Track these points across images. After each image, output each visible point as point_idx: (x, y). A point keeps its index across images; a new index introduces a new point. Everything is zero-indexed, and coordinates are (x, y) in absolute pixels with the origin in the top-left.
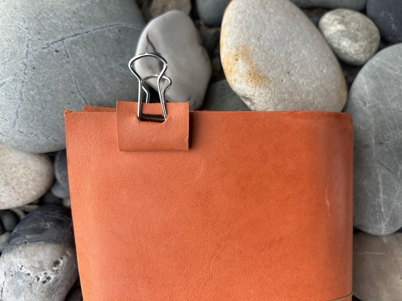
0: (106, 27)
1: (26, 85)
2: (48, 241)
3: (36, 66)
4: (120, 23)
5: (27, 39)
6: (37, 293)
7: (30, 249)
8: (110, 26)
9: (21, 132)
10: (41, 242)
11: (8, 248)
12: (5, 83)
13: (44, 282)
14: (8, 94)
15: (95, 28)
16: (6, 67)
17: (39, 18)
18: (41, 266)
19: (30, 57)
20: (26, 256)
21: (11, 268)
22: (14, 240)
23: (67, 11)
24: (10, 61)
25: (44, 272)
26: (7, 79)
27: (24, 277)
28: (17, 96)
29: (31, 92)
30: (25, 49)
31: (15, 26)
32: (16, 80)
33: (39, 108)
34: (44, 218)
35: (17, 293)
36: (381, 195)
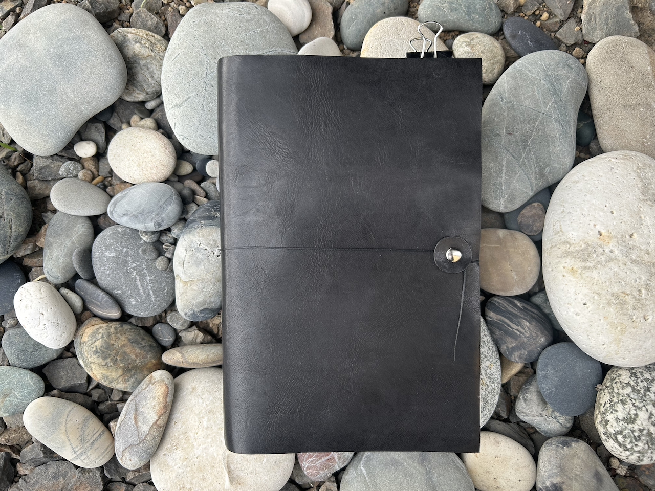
0: (266, 53)
1: (207, 99)
3: (214, 85)
4: (277, 49)
5: (206, 63)
6: (213, 264)
7: (206, 231)
8: (269, 52)
9: (202, 136)
10: (213, 227)
11: (187, 231)
12: (190, 97)
13: (218, 256)
14: (193, 106)
16: (191, 85)
17: (214, 46)
19: (209, 77)
20: (203, 236)
21: (191, 244)
22: (192, 224)
23: (235, 40)
24: (194, 81)
25: (218, 248)
26: (192, 95)
27: (202, 251)
28: (200, 108)
29: (210, 104)
30: (205, 71)
31: (195, 53)
32: (199, 95)
34: (214, 208)
35: (198, 263)
36: (504, 176)
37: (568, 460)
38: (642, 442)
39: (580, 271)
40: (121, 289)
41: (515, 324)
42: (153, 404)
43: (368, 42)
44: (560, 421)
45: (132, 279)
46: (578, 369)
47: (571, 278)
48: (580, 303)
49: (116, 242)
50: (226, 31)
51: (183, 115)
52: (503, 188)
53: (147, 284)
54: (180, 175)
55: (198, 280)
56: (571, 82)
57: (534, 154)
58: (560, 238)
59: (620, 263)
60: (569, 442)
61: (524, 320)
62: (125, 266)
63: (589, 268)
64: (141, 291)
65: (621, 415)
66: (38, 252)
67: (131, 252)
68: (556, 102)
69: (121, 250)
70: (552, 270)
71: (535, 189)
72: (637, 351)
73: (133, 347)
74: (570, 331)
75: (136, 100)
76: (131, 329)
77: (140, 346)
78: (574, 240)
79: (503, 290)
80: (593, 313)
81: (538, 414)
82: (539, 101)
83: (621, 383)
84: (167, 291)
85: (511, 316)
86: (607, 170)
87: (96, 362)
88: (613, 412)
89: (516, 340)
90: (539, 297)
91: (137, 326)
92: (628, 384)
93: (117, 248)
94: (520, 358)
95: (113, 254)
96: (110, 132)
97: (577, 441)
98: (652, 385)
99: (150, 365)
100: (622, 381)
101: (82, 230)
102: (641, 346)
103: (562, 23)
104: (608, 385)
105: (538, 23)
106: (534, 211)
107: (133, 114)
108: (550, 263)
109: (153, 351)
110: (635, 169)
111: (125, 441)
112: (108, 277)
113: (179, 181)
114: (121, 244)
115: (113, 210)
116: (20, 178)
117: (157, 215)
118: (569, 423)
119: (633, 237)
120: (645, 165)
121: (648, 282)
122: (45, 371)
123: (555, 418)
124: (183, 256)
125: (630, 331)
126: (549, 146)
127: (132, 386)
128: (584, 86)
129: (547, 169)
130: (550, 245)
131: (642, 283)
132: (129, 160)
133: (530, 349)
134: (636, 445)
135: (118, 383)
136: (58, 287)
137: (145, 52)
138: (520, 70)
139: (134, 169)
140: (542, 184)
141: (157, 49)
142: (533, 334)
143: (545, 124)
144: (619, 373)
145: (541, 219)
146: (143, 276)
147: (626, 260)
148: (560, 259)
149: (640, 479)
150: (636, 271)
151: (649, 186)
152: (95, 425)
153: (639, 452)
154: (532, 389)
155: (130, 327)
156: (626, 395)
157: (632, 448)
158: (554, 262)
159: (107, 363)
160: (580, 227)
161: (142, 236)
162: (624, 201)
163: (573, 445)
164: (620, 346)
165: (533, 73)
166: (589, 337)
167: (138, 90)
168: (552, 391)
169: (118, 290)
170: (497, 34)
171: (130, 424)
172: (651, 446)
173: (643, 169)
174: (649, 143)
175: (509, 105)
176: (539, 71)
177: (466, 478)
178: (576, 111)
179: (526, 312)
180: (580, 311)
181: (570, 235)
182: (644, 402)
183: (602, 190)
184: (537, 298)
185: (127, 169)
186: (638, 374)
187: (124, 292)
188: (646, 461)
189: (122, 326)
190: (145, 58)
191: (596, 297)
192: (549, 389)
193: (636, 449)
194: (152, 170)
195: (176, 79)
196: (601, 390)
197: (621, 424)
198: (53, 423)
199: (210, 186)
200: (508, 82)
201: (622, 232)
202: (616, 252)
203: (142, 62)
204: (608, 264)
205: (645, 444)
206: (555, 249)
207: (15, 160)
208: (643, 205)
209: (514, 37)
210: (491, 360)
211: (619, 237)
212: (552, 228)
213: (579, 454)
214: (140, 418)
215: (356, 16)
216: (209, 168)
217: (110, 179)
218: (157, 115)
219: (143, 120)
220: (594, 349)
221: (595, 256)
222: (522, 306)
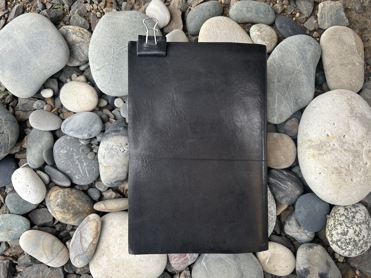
1: (114, 66)
2: (122, 135)
3: (118, 58)
5: (113, 46)
6: (121, 156)
7: (115, 138)
9: (112, 86)
10: (119, 136)
11: (105, 139)
13: (123, 152)
14: (107, 70)
16: (105, 58)
17: (117, 36)
18: (121, 145)
19: (115, 54)
20: (114, 141)
21: (108, 146)
22: (107, 135)
23: (129, 33)
24: (107, 56)
25: (123, 148)
26: (106, 64)
27: (114, 149)
28: (110, 71)
29: (116, 69)
30: (113, 50)
31: (107, 40)
32: (110, 64)
33: (120, 76)
34: (119, 126)
35: (112, 157)
36: (276, 104)
37: (312, 256)
38: (351, 245)
39: (317, 156)
40: (70, 170)
41: (283, 184)
42: (90, 232)
43: (202, 32)
44: (308, 235)
45: (76, 165)
46: (317, 207)
47: (313, 160)
48: (317, 173)
49: (66, 145)
50: (123, 28)
51: (101, 75)
52: (276, 111)
53: (84, 167)
54: (100, 107)
55: (113, 166)
56: (312, 53)
57: (293, 92)
58: (307, 138)
59: (338, 151)
60: (312, 246)
61: (288, 182)
62: (72, 158)
63: (322, 154)
64: (81, 171)
65: (340, 231)
66: (23, 150)
67: (75, 150)
68: (304, 64)
69: (69, 149)
70: (303, 155)
71: (293, 111)
72: (348, 198)
73: (78, 202)
74: (313, 188)
75: (75, 65)
76: (76, 192)
77: (81, 201)
78: (314, 139)
79: (277, 166)
80: (324, 178)
81: (296, 231)
82: (295, 63)
83: (340, 214)
84: (95, 171)
85: (281, 180)
86: (331, 101)
87: (58, 211)
88: (336, 230)
89: (284, 192)
90: (296, 169)
91: (79, 190)
92: (343, 215)
93: (67, 148)
94: (286, 202)
95: (65, 152)
96: (61, 84)
97: (317, 245)
98: (356, 215)
99: (87, 211)
100: (340, 213)
101: (47, 138)
102: (350, 195)
103: (307, 19)
104: (333, 215)
105: (294, 19)
106: (293, 123)
107: (73, 73)
108: (301, 152)
109: (89, 203)
110: (346, 100)
111: (76, 253)
112: (63, 164)
113: (99, 110)
114: (69, 146)
115: (65, 127)
116: (11, 110)
117: (89, 130)
118: (313, 235)
119: (345, 137)
120: (351, 97)
121: (353, 161)
122: (29, 215)
123: (305, 233)
124: (104, 153)
125: (344, 187)
126: (300, 88)
127: (78, 223)
128: (319, 54)
129: (300, 100)
130: (302, 142)
131: (350, 162)
132: (72, 99)
133: (291, 197)
134: (348, 247)
135: (70, 221)
136: (35, 170)
137: (79, 39)
138: (284, 46)
139: (75, 104)
140: (297, 108)
141: (85, 37)
142: (293, 189)
143: (298, 76)
144: (339, 208)
145: (297, 127)
146: (82, 163)
147: (341, 149)
148: (306, 149)
149: (351, 264)
150: (347, 155)
151: (354, 109)
152: (58, 244)
153: (349, 250)
154: (293, 218)
155: (75, 191)
156: (342, 221)
157: (346, 248)
158: (304, 151)
159: (64, 211)
160: (317, 132)
161: (81, 141)
162: (340, 117)
163: (315, 248)
164: (339, 195)
165: (291, 48)
166: (323, 191)
167: (75, 60)
168: (303, 219)
169: (68, 171)
170: (272, 25)
171: (78, 243)
172: (355, 247)
173: (351, 99)
174: (354, 84)
175: (278, 66)
176: (294, 47)
177: (258, 266)
178: (315, 68)
179: (289, 178)
180: (317, 177)
181: (312, 136)
182: (352, 224)
183: (329, 111)
184: (295, 169)
185: (71, 105)
186: (349, 209)
187: (72, 172)
188: (353, 255)
189: (71, 190)
190: (79, 43)
191: (326, 170)
192: (302, 218)
193: (348, 249)
194: (85, 105)
195: (97, 55)
196: (329, 218)
197: (339, 236)
198: (36, 245)
199: (117, 113)
200: (278, 53)
201: (339, 135)
202: (336, 145)
203: (77, 45)
204: (332, 152)
205: (352, 246)
206: (304, 144)
207: (8, 100)
208: (351, 119)
209: (281, 27)
210: (271, 203)
211: (337, 137)
212: (302, 133)
213: (318, 252)
214: (83, 240)
215: (194, 17)
216: (116, 102)
217: (61, 109)
218: (86, 73)
219: (79, 77)
220: (325, 197)
221: (325, 147)
222: (287, 174)
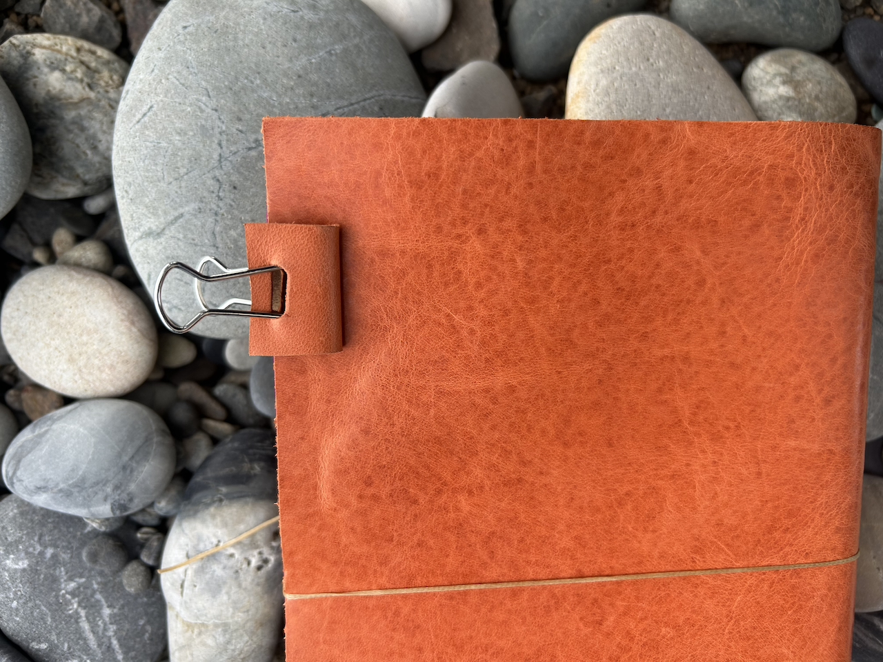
0: (358, 103)
1: (222, 219)
2: (260, 495)
3: (238, 184)
4: (382, 92)
5: (217, 131)
6: (249, 588)
7: (231, 511)
8: (365, 100)
10: (248, 499)
12: (182, 215)
13: (259, 568)
14: (190, 236)
15: (338, 106)
16: (183, 184)
17: (236, 88)
18: (252, 541)
19: (227, 166)
20: (225, 525)
21: (198, 545)
22: (200, 494)
23: (286, 75)
24: (191, 175)
25: (258, 550)
26: (187, 209)
27: (224, 560)
28: (207, 241)
29: (233, 233)
30: (215, 150)
32: (203, 210)
40: (47, 640)
45: (70, 616)
49: (28, 534)
53: (105, 624)
54: (170, 367)
55: (216, 625)
62: (52, 590)
64: (93, 642)
67: (65, 556)
69: (42, 554)
75: (60, 196)
93: (31, 550)
95: (23, 564)
107: (56, 225)
112: (17, 615)
114: (40, 539)
115: (14, 473)
117: (117, 488)
132: (48, 345)
137: (74, 90)
141: (103, 83)
146: (94, 609)
167: (63, 176)
169: (40, 642)
185: (45, 367)
187: (53, 647)
190: (76, 105)
194: (101, 372)
195: (148, 171)
199: (234, 393)
203: (70, 115)
215: (546, 10)
216: (231, 354)
218: (111, 230)
219: (80, 245)
